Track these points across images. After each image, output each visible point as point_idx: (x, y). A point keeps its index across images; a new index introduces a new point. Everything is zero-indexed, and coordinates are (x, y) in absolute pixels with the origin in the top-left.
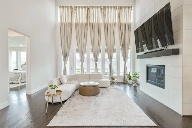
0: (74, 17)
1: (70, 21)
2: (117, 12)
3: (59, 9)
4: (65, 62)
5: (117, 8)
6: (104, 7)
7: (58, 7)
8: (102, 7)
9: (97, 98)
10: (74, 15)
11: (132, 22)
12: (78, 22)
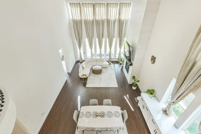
0: (82, 14)
1: (79, 18)
2: (118, 9)
3: (69, 6)
4: (80, 49)
5: (119, 4)
6: (108, 4)
7: (69, 4)
8: (106, 4)
9: (101, 76)
10: (82, 12)
11: (130, 18)
12: (86, 19)
